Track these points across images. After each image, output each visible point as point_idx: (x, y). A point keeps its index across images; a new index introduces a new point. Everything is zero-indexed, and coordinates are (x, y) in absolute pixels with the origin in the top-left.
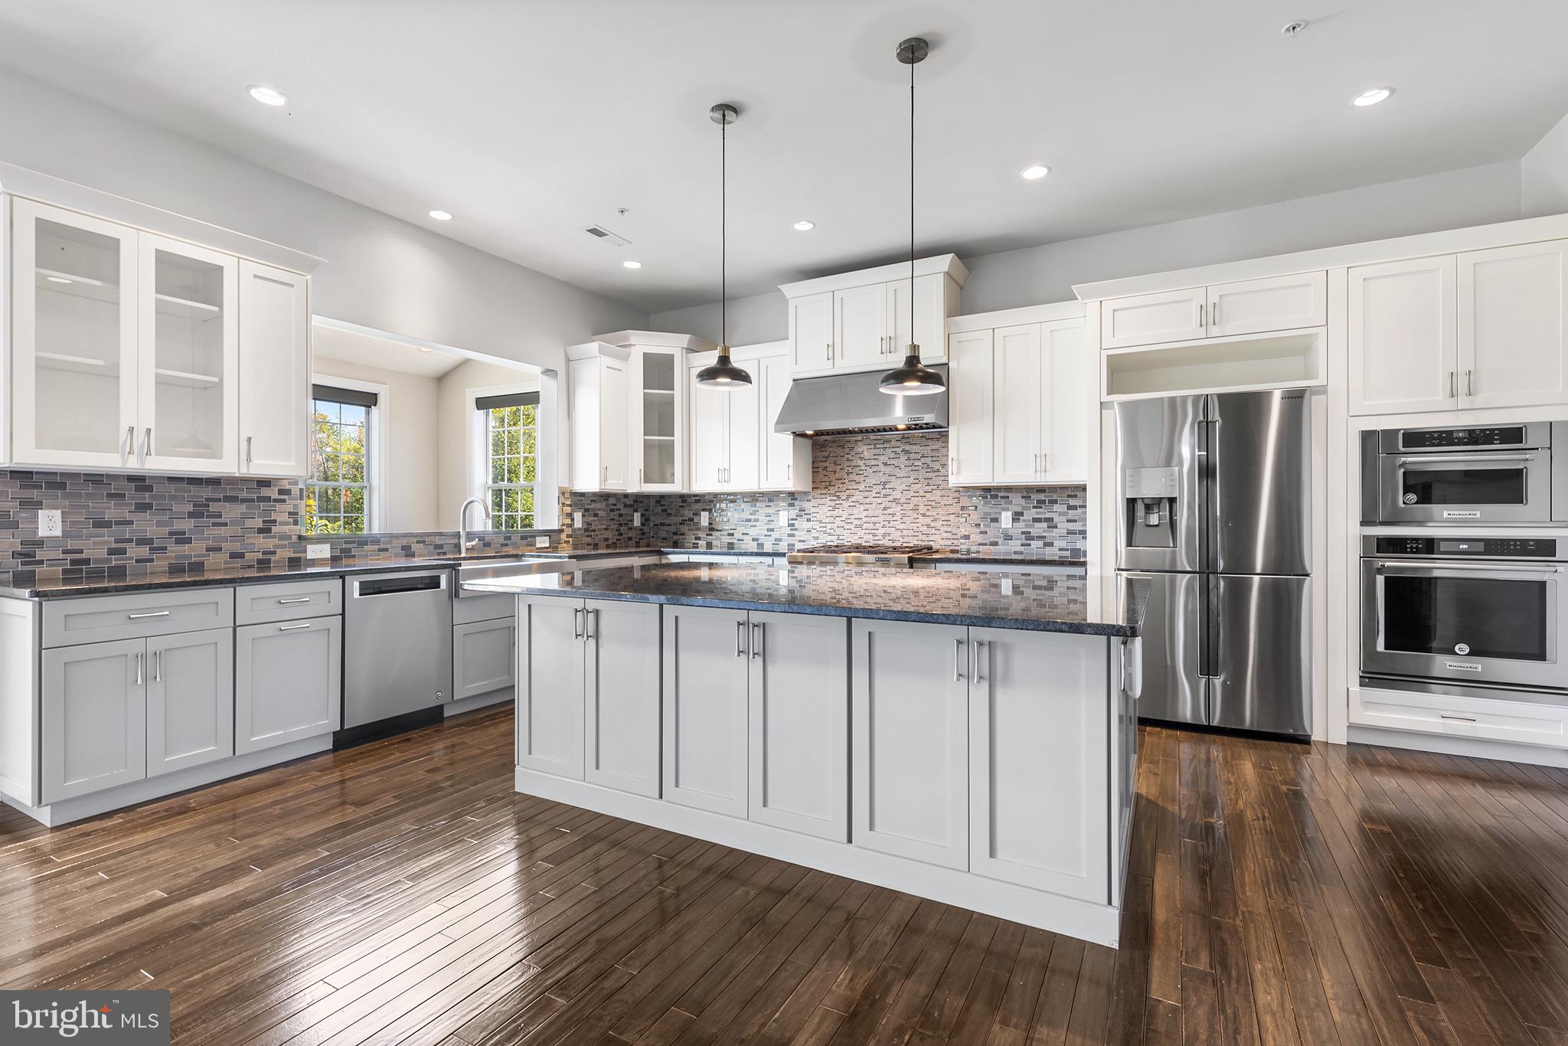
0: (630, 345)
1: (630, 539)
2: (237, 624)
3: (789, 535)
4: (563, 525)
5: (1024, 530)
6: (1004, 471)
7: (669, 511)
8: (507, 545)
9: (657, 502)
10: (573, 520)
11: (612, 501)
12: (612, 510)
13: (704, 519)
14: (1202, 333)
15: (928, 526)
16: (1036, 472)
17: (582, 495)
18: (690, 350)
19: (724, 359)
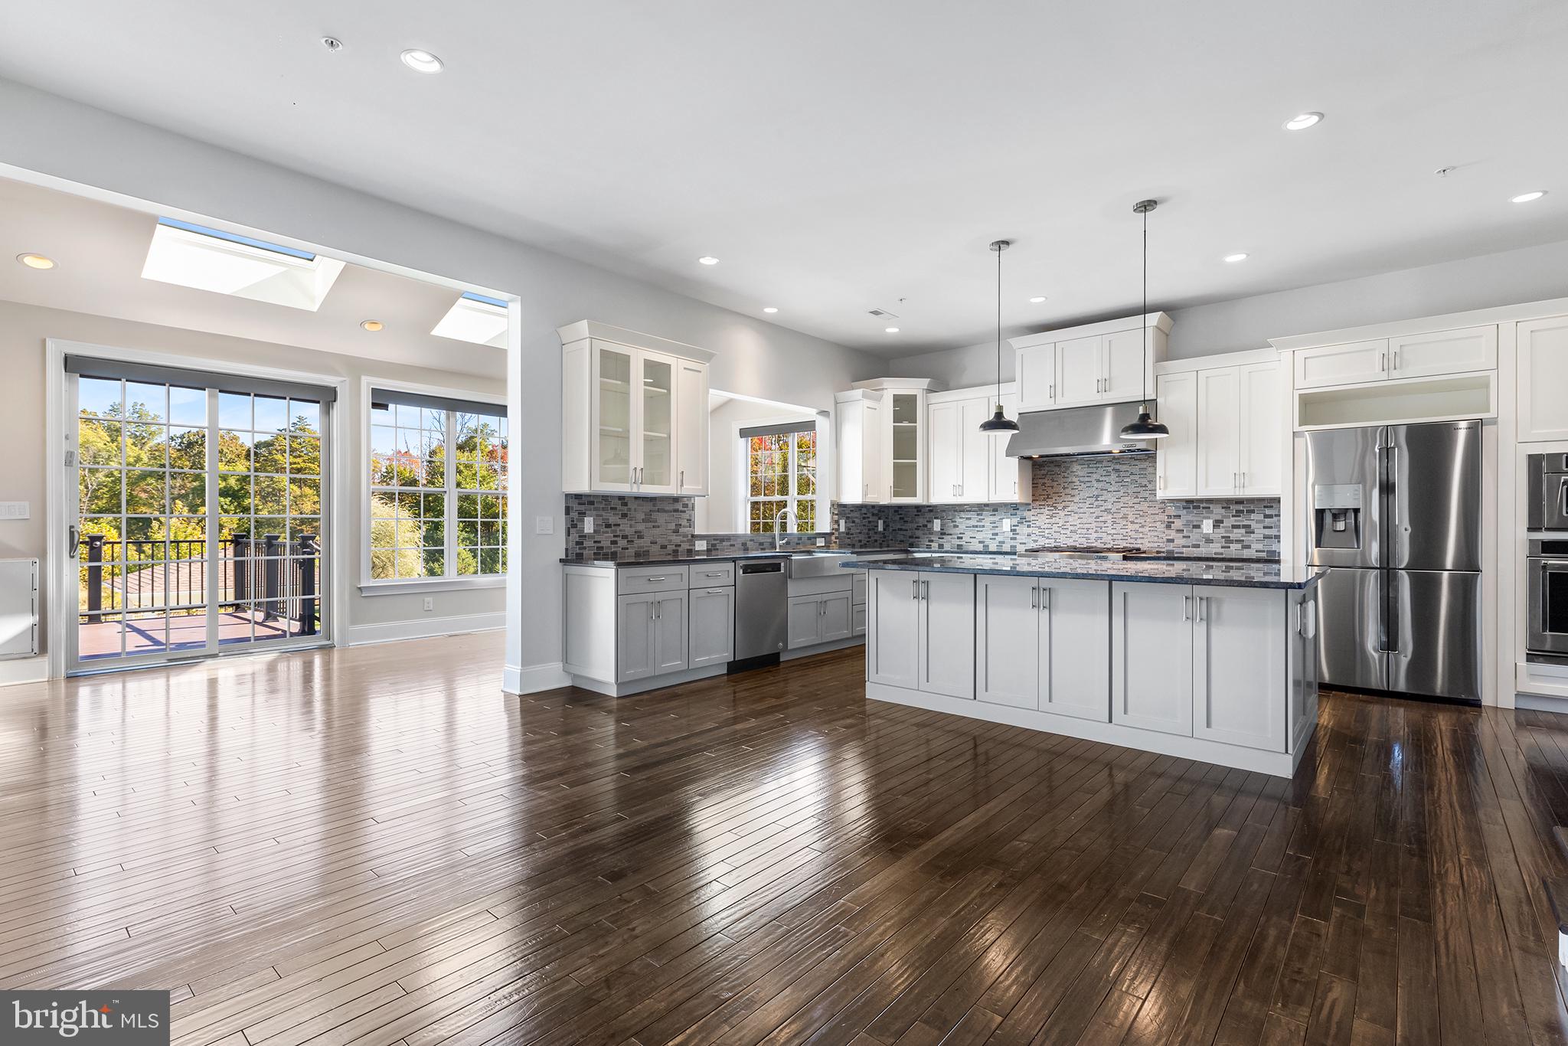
0: (883, 389)
1: (876, 541)
2: (690, 588)
3: (1011, 539)
4: (833, 529)
5: (1224, 535)
6: (1207, 486)
7: (906, 519)
8: (799, 544)
9: (895, 511)
10: (839, 525)
11: (864, 510)
12: (864, 518)
13: (937, 525)
14: (1384, 376)
15: (1137, 531)
16: (1235, 487)
17: (845, 506)
18: (930, 391)
19: (999, 415)
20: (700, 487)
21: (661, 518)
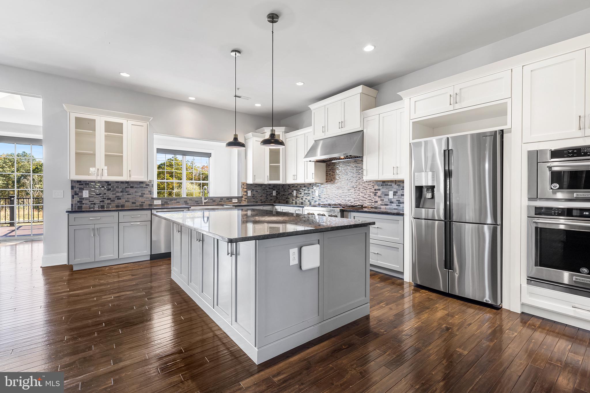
0: (265, 132)
1: (271, 200)
2: (119, 222)
3: (319, 200)
4: (243, 195)
5: (398, 199)
6: (383, 174)
7: (285, 190)
8: (222, 201)
9: (282, 187)
10: (247, 193)
11: (263, 187)
12: (263, 190)
13: (295, 193)
14: (451, 107)
15: (363, 197)
16: (394, 174)
17: (251, 185)
18: (286, 132)
19: (236, 139)
20: (143, 177)
21: (131, 191)
